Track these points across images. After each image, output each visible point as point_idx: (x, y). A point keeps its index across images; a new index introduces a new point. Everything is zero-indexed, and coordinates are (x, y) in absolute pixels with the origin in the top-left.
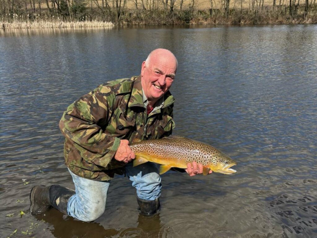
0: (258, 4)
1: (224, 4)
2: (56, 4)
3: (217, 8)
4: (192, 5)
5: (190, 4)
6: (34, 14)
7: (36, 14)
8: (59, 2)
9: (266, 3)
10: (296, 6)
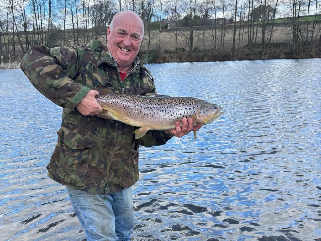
0: (220, 42)
1: (188, 43)
2: (29, 45)
3: (182, 47)
4: (158, 44)
5: (157, 44)
6: (8, 56)
7: (10, 56)
8: (33, 43)
9: (226, 41)
10: (254, 44)
